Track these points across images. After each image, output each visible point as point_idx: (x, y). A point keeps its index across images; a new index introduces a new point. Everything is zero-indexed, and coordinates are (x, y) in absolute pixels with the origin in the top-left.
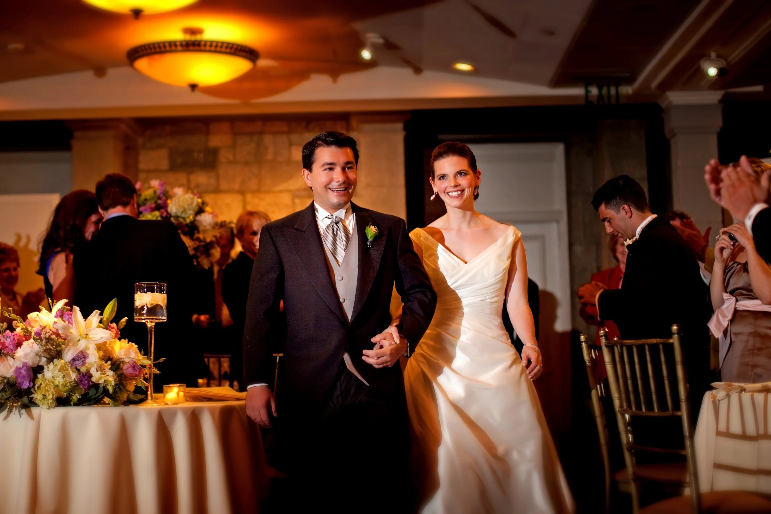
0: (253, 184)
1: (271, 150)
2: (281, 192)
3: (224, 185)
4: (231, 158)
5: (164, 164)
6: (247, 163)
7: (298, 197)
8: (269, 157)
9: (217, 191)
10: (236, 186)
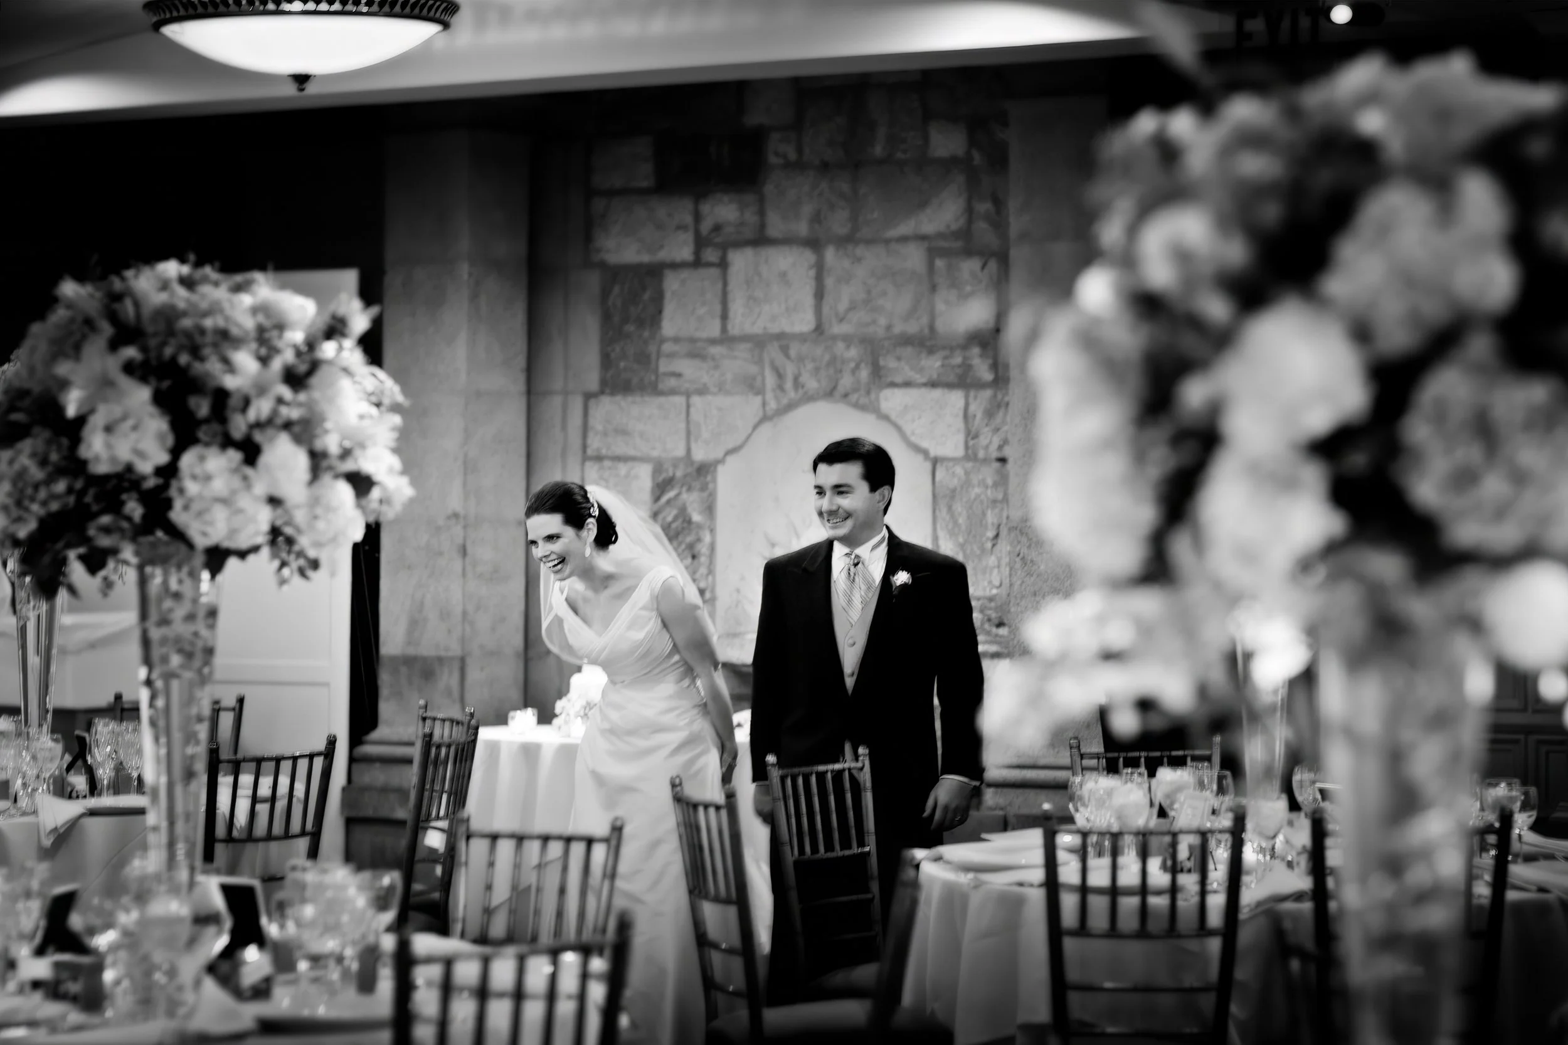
0: (839, 222)
1: (882, 132)
2: (904, 239)
3: (776, 226)
4: (792, 156)
5: (644, 175)
6: (825, 167)
7: (945, 253)
8: (878, 150)
9: (760, 240)
10: (802, 228)
